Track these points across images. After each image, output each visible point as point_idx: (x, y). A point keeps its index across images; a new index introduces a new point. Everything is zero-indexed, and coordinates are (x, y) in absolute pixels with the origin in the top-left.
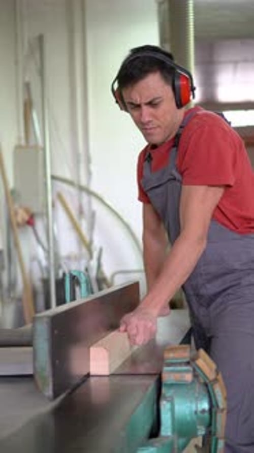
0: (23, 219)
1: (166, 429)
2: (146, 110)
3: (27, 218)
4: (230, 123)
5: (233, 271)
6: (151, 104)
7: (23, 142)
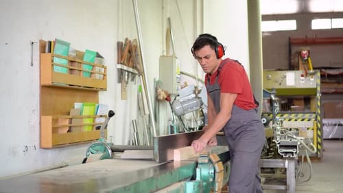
0: (163, 98)
1: (198, 178)
2: (204, 60)
3: (166, 97)
4: (240, 64)
5: (244, 126)
6: (206, 57)
7: (165, 54)
